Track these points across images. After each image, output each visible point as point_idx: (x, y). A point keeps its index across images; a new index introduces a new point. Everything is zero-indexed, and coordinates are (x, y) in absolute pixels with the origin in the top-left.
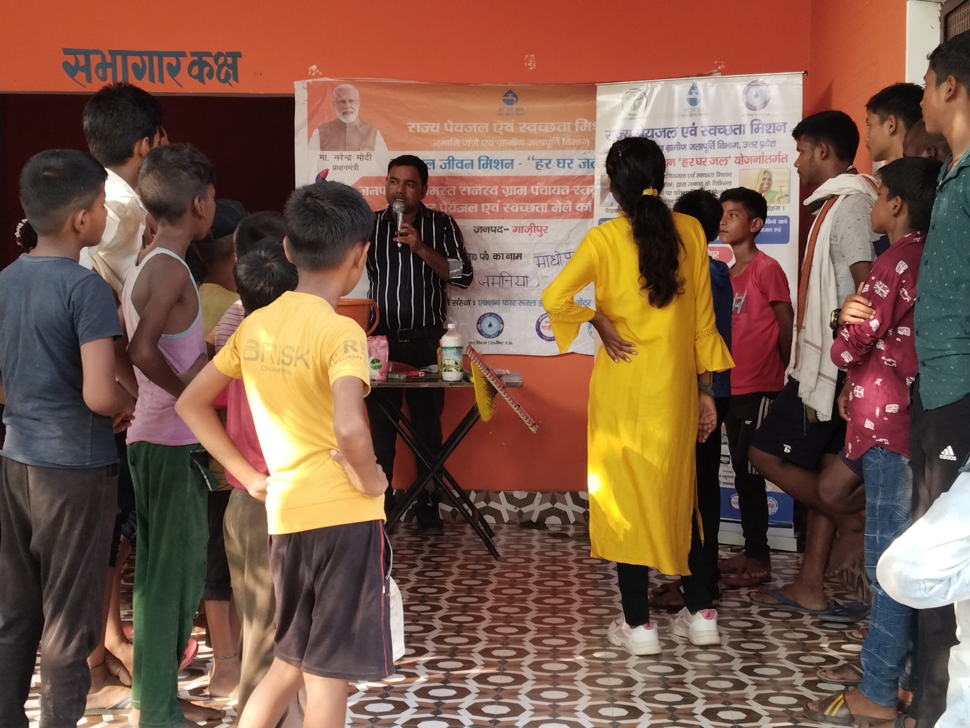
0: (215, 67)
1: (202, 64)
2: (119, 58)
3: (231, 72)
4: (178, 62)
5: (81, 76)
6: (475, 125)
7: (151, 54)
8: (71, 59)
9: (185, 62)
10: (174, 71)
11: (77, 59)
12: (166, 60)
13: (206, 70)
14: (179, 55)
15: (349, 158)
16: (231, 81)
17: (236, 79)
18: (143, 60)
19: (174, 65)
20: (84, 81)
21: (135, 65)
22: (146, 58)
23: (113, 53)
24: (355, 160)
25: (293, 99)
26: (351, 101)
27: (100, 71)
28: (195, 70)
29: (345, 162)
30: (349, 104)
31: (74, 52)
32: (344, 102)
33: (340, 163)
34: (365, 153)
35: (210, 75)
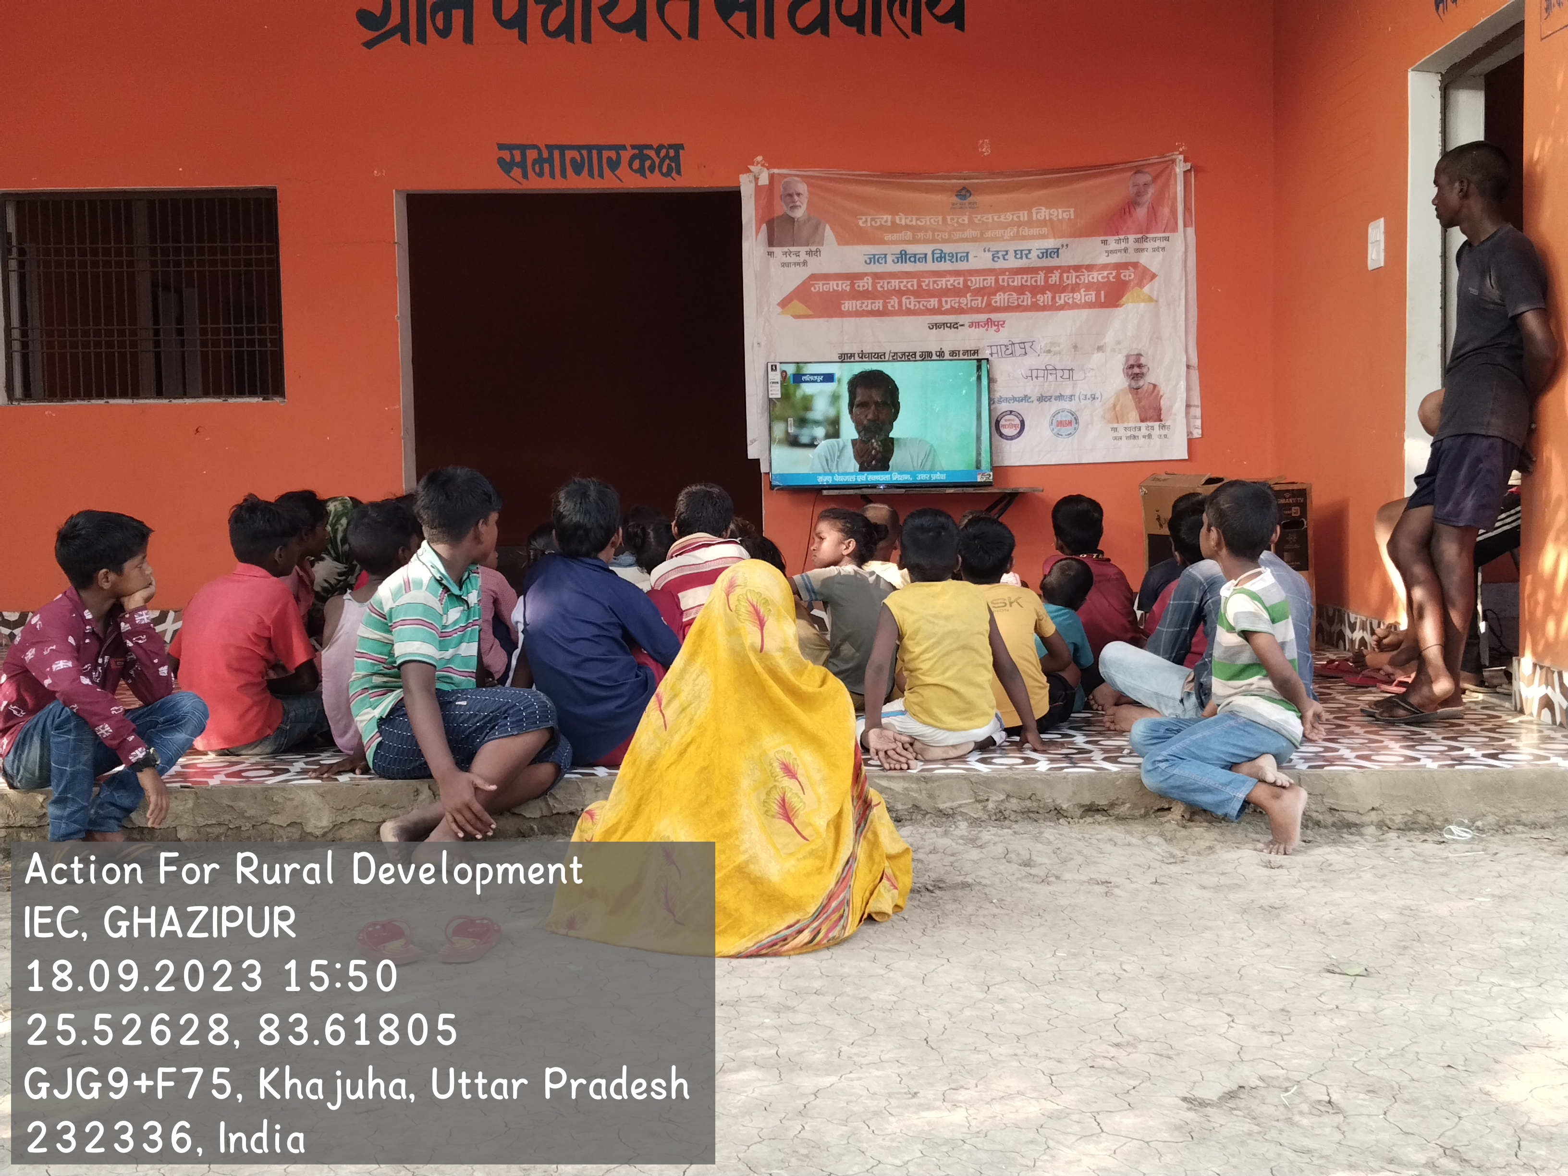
0: (657, 161)
1: (643, 158)
2: (556, 153)
3: (673, 165)
4: (618, 156)
5: (516, 172)
6: (928, 218)
7: (589, 148)
8: (506, 155)
9: (626, 155)
10: (614, 165)
11: (512, 156)
12: (606, 154)
13: (648, 163)
14: (618, 148)
15: (797, 254)
16: (674, 174)
17: (679, 172)
18: (582, 156)
19: (614, 159)
20: (519, 177)
21: (573, 160)
22: (584, 152)
23: (550, 147)
24: (803, 257)
25: (740, 192)
26: (798, 194)
27: (537, 167)
28: (636, 164)
29: (793, 259)
30: (796, 198)
31: (510, 147)
32: (791, 195)
33: (788, 259)
34: (814, 248)
35: (652, 169)
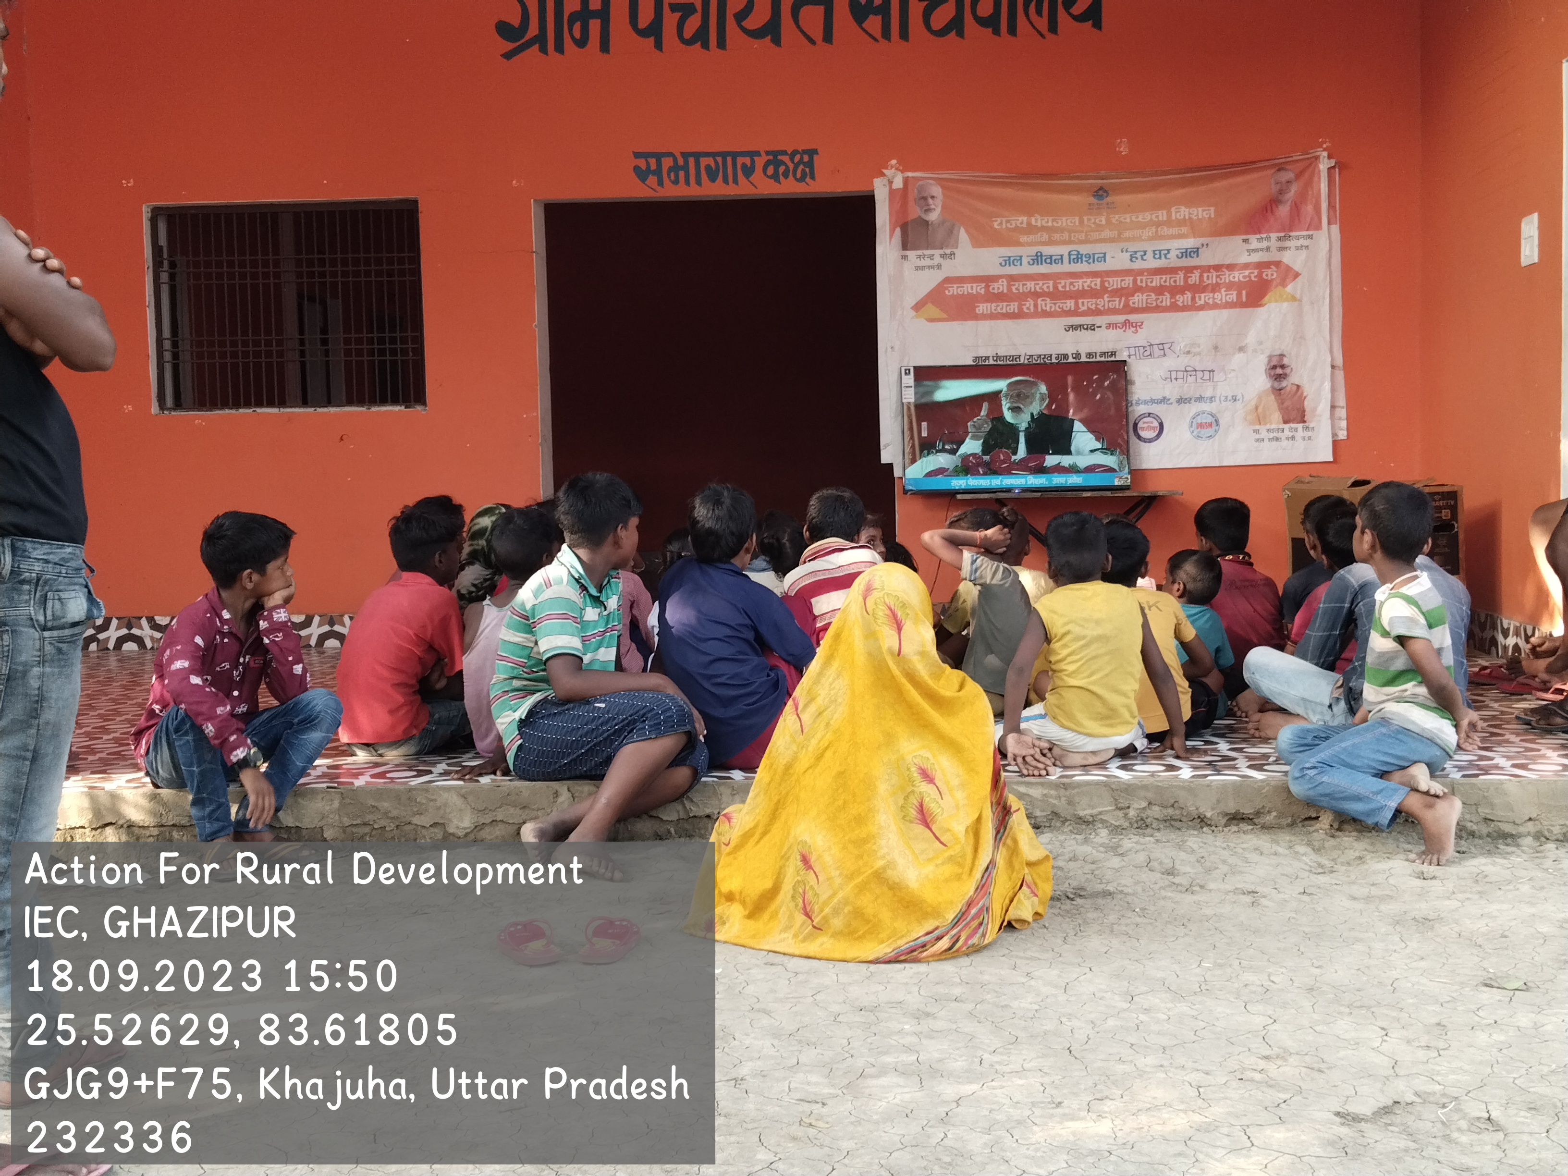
0: (791, 166)
1: (777, 163)
2: (691, 160)
3: (807, 170)
4: (753, 162)
5: (652, 180)
6: (1064, 219)
7: (724, 155)
8: (642, 163)
9: (760, 162)
10: (748, 171)
11: (648, 163)
12: (740, 160)
13: (782, 169)
14: (753, 154)
15: (931, 257)
16: (808, 179)
17: (813, 177)
18: (716, 162)
19: (749, 165)
20: (655, 186)
21: (708, 167)
22: (719, 159)
23: (685, 155)
24: (937, 260)
25: (873, 196)
26: (933, 197)
27: (672, 174)
28: (770, 170)
29: (927, 262)
30: (930, 201)
31: (646, 155)
32: (925, 199)
33: (923, 263)
34: (948, 251)
35: (786, 175)
